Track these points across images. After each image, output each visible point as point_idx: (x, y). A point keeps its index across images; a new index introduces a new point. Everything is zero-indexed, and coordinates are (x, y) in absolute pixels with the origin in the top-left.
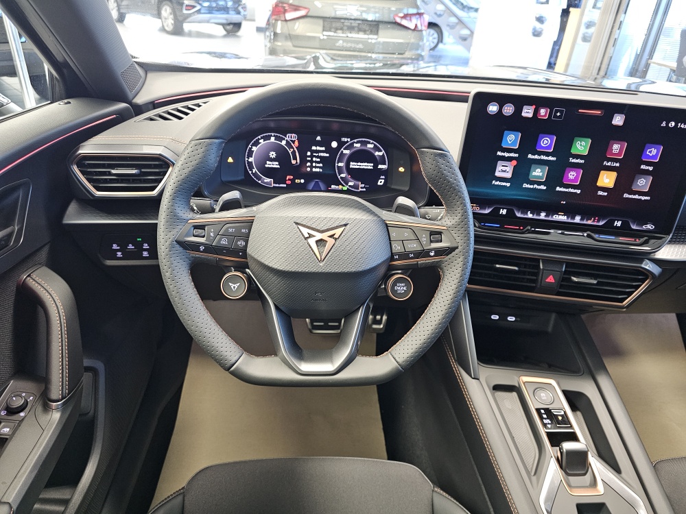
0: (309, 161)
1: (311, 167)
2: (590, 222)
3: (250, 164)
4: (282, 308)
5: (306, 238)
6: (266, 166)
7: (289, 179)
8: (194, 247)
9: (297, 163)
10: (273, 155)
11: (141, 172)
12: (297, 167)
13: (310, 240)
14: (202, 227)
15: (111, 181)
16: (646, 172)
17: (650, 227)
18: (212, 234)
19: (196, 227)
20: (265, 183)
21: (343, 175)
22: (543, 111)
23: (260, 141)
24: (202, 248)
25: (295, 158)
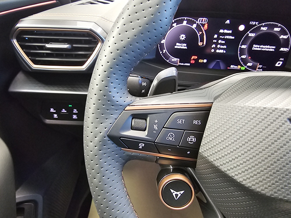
0: (214, 43)
1: (216, 48)
3: (162, 45)
6: (176, 47)
7: (193, 59)
9: (203, 44)
10: (183, 37)
11: (72, 47)
12: (203, 48)
20: (173, 62)
21: (243, 57)
23: (173, 25)
25: (202, 41)
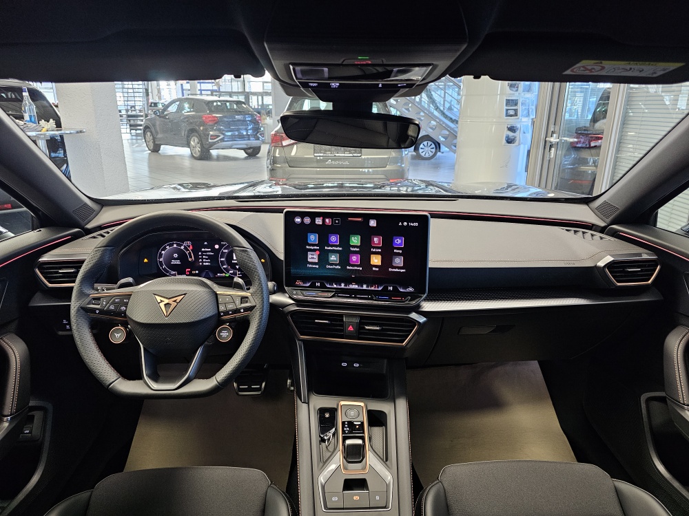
0: (200, 258)
1: (203, 262)
2: (373, 288)
3: (161, 262)
4: (151, 350)
5: (159, 303)
6: (172, 263)
7: (188, 271)
8: (93, 310)
9: (192, 260)
10: (176, 255)
11: (78, 271)
12: (192, 263)
13: (161, 304)
14: (99, 299)
15: (60, 277)
16: (398, 254)
17: (411, 289)
18: (104, 303)
19: (94, 299)
20: (172, 275)
21: (224, 267)
22: (327, 220)
23: (167, 247)
24: (97, 312)
25: (191, 257)
